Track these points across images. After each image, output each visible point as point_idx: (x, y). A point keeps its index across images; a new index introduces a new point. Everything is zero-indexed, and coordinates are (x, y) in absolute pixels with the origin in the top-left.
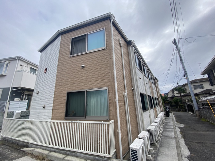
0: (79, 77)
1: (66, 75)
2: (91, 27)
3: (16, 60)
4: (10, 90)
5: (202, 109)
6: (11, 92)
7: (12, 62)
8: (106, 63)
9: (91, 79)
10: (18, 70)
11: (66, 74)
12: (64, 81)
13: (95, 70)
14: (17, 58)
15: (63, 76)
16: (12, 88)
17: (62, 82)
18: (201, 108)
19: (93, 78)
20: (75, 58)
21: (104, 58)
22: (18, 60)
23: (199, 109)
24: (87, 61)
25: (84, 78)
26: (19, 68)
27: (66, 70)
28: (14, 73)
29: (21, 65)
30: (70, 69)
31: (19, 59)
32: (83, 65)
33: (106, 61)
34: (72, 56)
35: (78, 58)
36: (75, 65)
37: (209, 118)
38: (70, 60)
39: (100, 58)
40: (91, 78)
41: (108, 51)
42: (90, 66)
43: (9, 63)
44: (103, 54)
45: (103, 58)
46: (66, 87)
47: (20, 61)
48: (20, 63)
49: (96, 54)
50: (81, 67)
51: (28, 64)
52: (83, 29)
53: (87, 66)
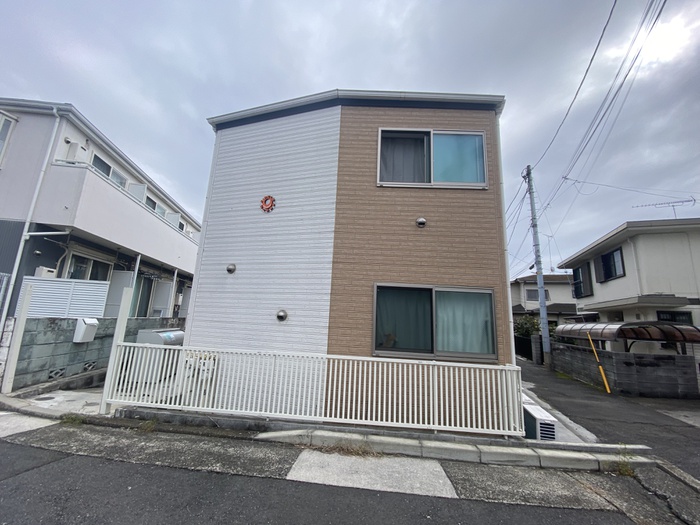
0: (410, 250)
1: (365, 237)
2: (442, 114)
3: (53, 115)
4: (26, 235)
5: (561, 350)
6: (26, 241)
7: (26, 120)
8: (487, 225)
9: (446, 261)
10: (56, 157)
11: (367, 234)
12: (363, 251)
13: (457, 240)
14: (59, 110)
15: (358, 237)
16: (31, 224)
17: (356, 254)
18: (558, 349)
19: (451, 258)
20: (394, 193)
21: (480, 213)
22: (58, 120)
23: (553, 349)
24: (433, 209)
25: (427, 254)
26: (61, 153)
27: (367, 222)
28: (44, 169)
29: (68, 142)
30: (378, 222)
31: (66, 114)
32: (422, 220)
33: (486, 223)
34: (385, 184)
35: (405, 194)
36: (395, 214)
37: (579, 373)
38: (377, 193)
39: (471, 210)
40: (446, 258)
41: (492, 196)
42: (442, 224)
43: (13, 121)
44: (478, 201)
45: (479, 211)
46: (370, 270)
47: (64, 124)
48: (67, 132)
49: (459, 195)
50: (413, 223)
51: (89, 139)
52: (418, 114)
53: (432, 224)
